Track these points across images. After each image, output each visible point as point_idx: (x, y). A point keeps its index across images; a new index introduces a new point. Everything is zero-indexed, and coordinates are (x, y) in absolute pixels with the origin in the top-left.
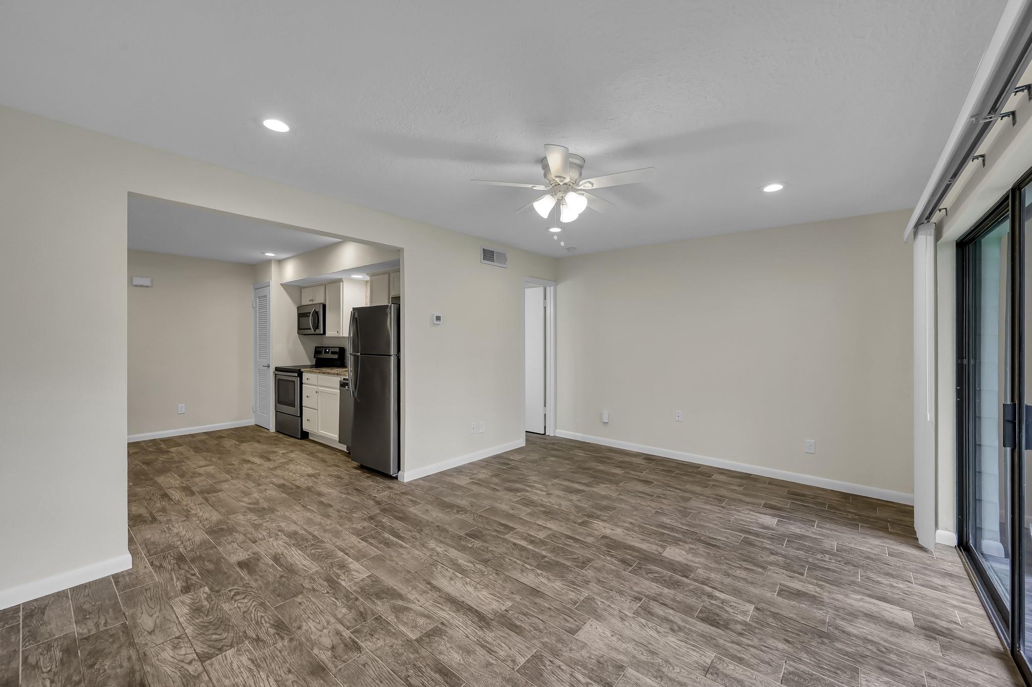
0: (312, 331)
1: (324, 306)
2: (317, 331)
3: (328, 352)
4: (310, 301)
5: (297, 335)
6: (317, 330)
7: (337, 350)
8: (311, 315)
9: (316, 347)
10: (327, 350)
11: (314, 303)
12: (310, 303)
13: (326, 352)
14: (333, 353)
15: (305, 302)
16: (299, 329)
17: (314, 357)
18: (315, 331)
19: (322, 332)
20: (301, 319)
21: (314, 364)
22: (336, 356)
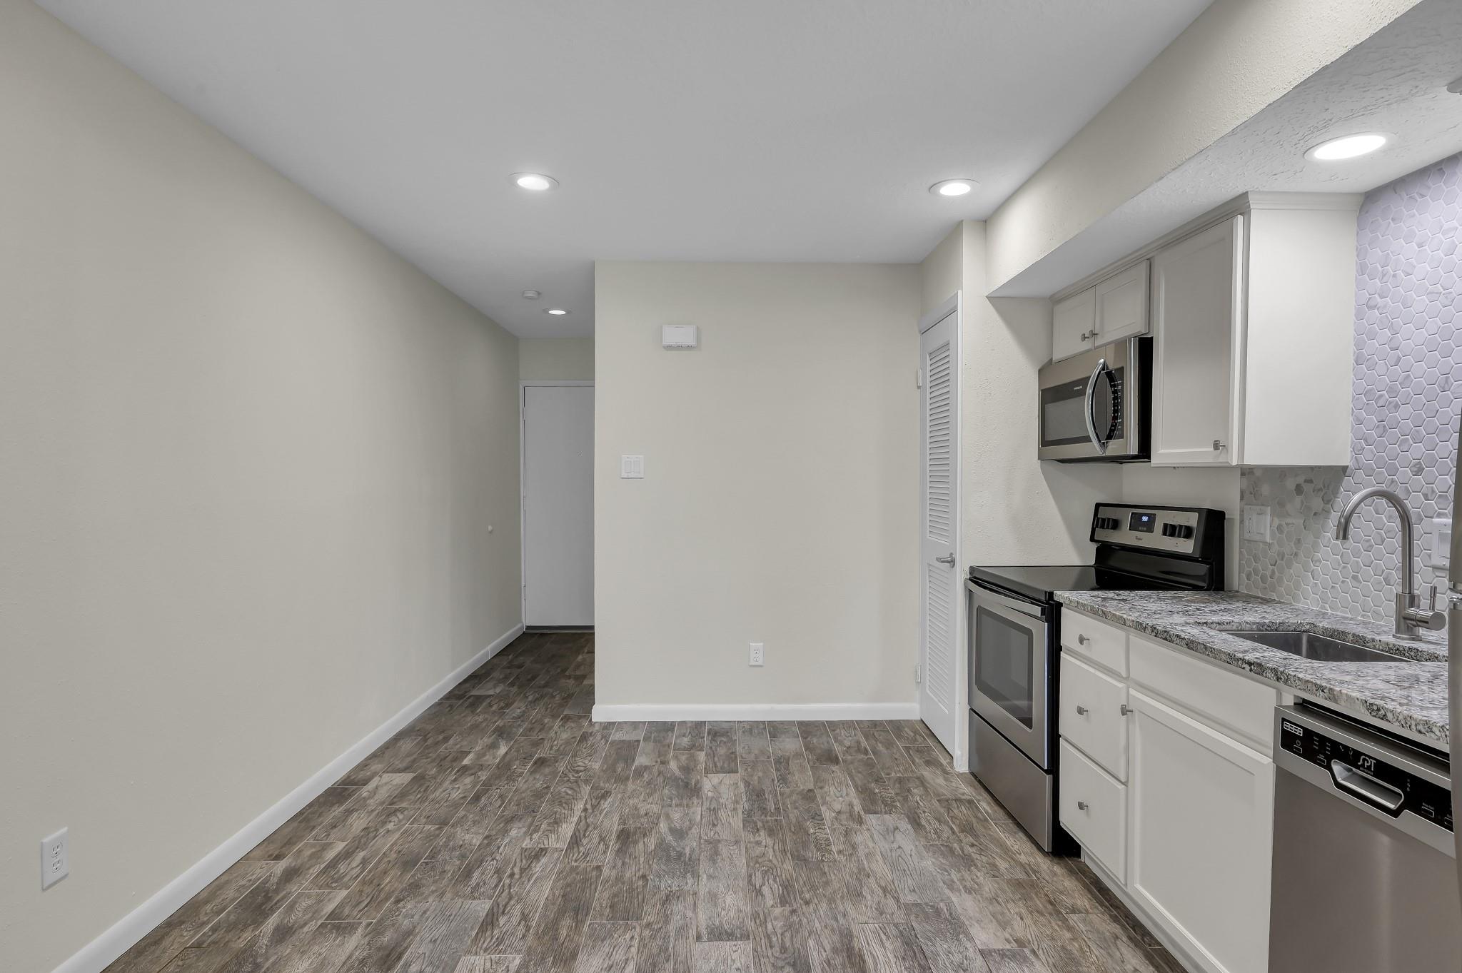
0: (1094, 448)
1: (1145, 347)
2: (1114, 448)
3: (1149, 527)
4: (1084, 338)
5: (1037, 463)
6: (1111, 442)
7: (1192, 520)
8: (1089, 391)
9: (1098, 506)
10: (1145, 519)
11: (1099, 342)
12: (1086, 345)
13: (1136, 524)
14: (1170, 530)
15: (1068, 345)
16: (1045, 442)
17: (1092, 539)
18: (1104, 445)
19: (1133, 449)
20: (1051, 408)
21: (1093, 562)
22: (1186, 546)
